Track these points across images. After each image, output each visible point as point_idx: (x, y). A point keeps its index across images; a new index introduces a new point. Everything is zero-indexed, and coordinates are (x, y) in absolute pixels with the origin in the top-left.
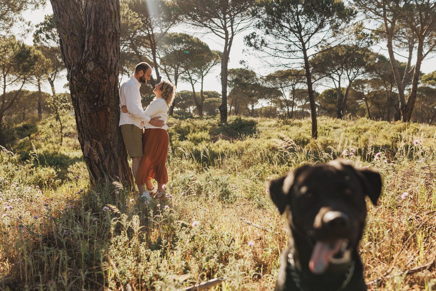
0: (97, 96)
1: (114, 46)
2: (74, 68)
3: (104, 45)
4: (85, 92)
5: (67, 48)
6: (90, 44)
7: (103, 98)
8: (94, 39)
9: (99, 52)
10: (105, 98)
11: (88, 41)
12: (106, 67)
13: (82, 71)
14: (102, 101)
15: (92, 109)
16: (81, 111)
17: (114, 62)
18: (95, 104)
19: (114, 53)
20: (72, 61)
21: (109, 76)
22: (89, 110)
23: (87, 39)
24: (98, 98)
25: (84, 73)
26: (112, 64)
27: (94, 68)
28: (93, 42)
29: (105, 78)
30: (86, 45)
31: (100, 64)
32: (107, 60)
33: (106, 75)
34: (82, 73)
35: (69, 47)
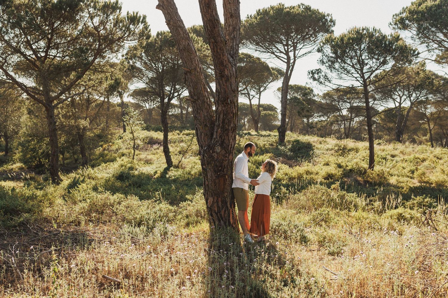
0: (220, 168)
1: (233, 135)
2: (205, 148)
3: (228, 135)
4: (213, 165)
5: (201, 134)
6: (218, 134)
7: (224, 169)
8: (221, 131)
9: (224, 140)
10: (225, 170)
11: (217, 132)
12: (228, 150)
13: (211, 151)
14: (223, 171)
15: (216, 177)
16: (209, 177)
18: (219, 173)
19: (233, 140)
20: (204, 143)
21: (229, 155)
22: (214, 178)
23: (216, 130)
24: (221, 170)
25: (213, 153)
26: (231, 147)
27: (221, 151)
28: (220, 133)
29: (226, 157)
30: (215, 134)
31: (224, 148)
32: (229, 145)
33: (227, 155)
34: (211, 152)
35: (203, 134)
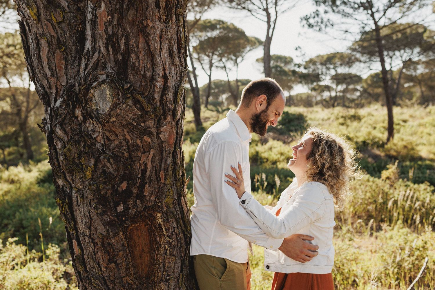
0: (124, 186)
1: (172, 33)
2: (58, 104)
3: (143, 31)
4: (89, 174)
5: (38, 45)
6: (100, 31)
7: (142, 187)
8: (111, 13)
9: (127, 53)
10: (147, 190)
11: (94, 22)
12: (150, 99)
13: (78, 113)
14: (141, 196)
15: (110, 224)
16: (81, 226)
17: (172, 83)
18: (120, 208)
19: (171, 54)
20: (52, 81)
21: (159, 125)
22: (102, 229)
23: (89, 16)
24: (128, 193)
25: (85, 119)
26: (165, 88)
27: (114, 107)
28: (107, 25)
29: (147, 132)
30: (89, 32)
31: (131, 90)
32: (153, 79)
33: (151, 123)
34: (80, 118)
35: (43, 43)
